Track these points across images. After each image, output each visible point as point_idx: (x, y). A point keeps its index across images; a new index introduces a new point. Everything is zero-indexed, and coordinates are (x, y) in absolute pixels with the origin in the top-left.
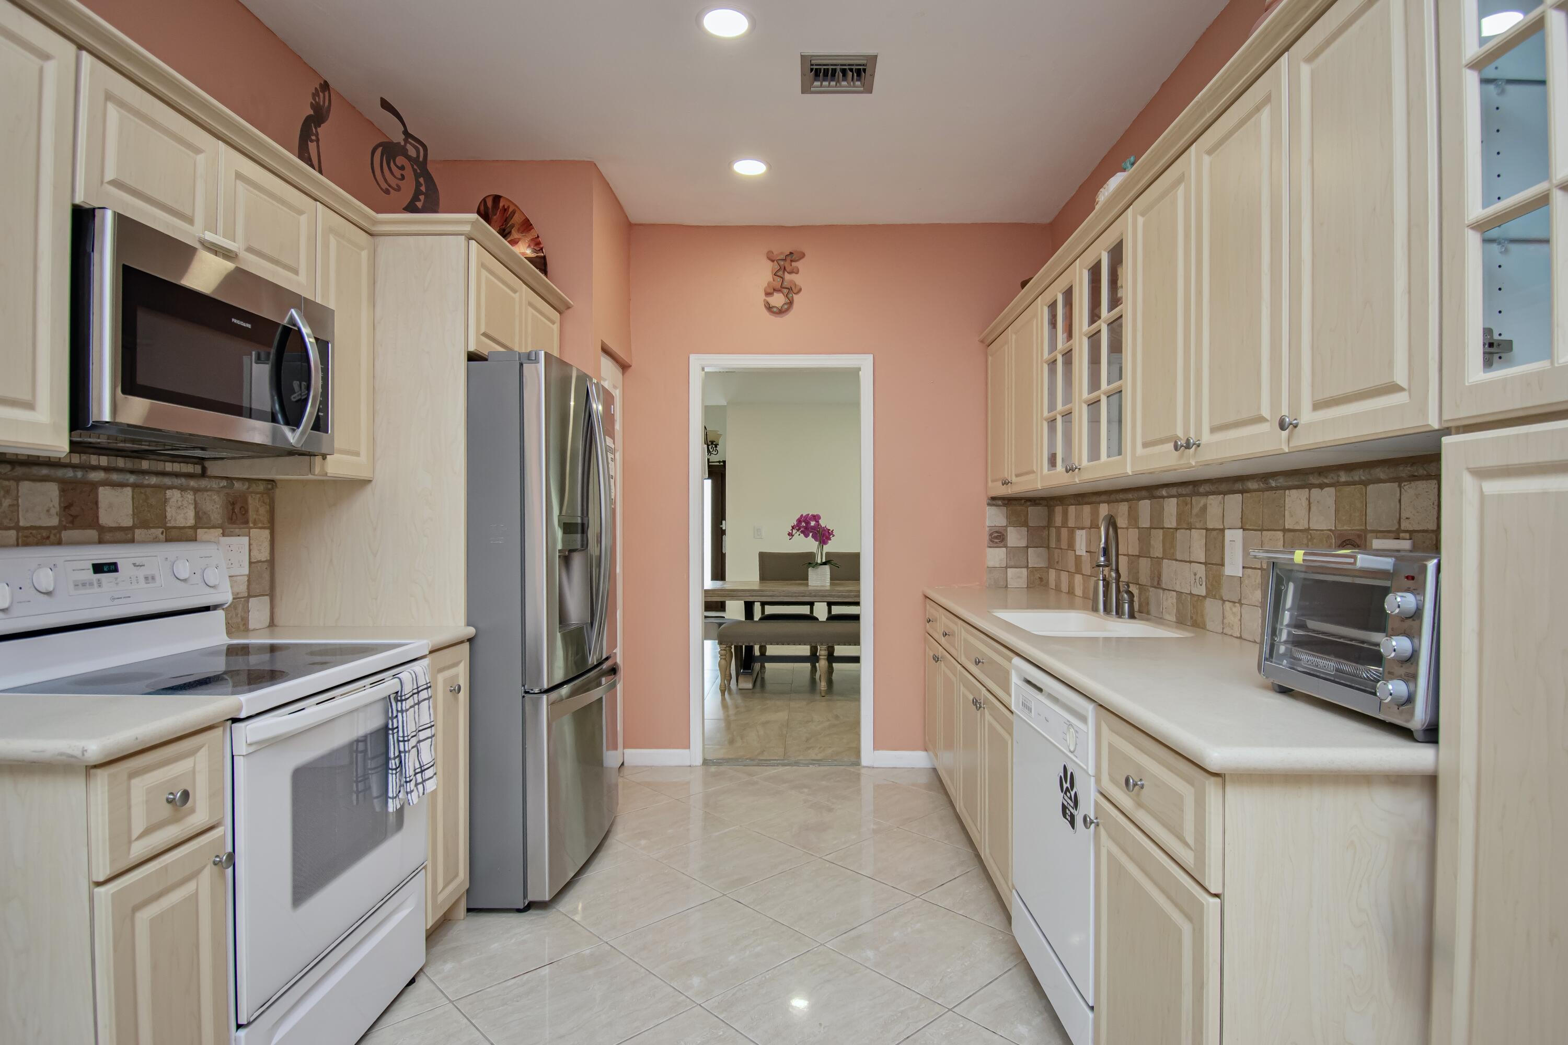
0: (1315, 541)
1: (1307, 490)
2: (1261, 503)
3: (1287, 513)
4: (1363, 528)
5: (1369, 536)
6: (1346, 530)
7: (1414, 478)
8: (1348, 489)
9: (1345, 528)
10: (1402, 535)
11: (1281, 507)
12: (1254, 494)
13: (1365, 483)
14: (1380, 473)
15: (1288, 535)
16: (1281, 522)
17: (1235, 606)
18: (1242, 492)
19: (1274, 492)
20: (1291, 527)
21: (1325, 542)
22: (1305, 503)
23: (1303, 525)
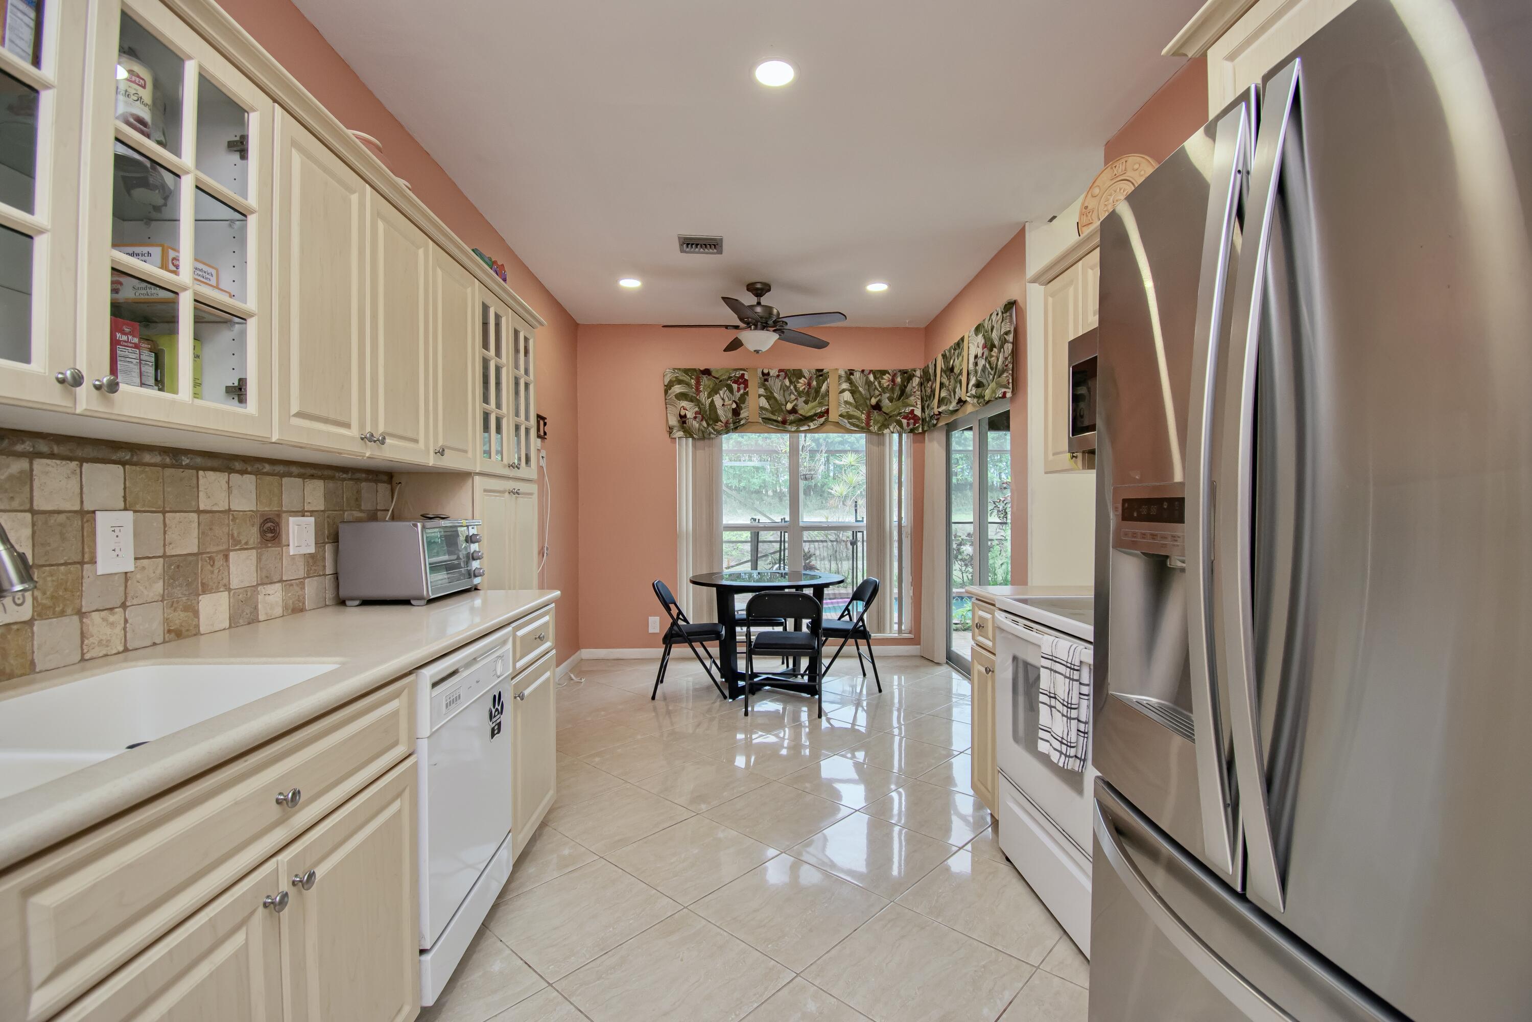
0: (237, 521)
1: (227, 474)
2: (161, 480)
3: (201, 494)
4: (279, 509)
5: (284, 515)
6: (267, 511)
7: (312, 477)
8: (268, 479)
9: (267, 509)
10: (306, 514)
11: (194, 488)
12: (147, 469)
13: (282, 476)
14: (295, 470)
15: (202, 516)
16: (194, 503)
17: (113, 614)
18: (123, 463)
19: (182, 470)
20: (208, 508)
21: (248, 522)
22: (225, 486)
23: (223, 506)
